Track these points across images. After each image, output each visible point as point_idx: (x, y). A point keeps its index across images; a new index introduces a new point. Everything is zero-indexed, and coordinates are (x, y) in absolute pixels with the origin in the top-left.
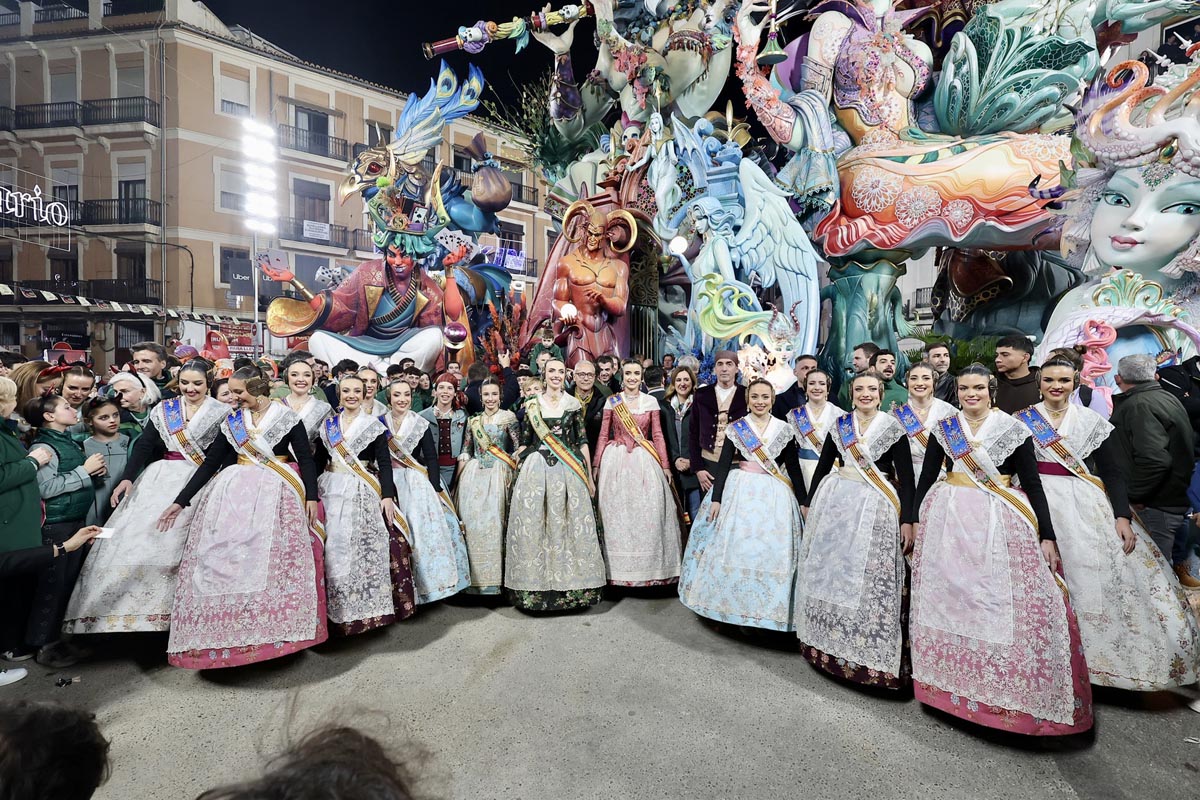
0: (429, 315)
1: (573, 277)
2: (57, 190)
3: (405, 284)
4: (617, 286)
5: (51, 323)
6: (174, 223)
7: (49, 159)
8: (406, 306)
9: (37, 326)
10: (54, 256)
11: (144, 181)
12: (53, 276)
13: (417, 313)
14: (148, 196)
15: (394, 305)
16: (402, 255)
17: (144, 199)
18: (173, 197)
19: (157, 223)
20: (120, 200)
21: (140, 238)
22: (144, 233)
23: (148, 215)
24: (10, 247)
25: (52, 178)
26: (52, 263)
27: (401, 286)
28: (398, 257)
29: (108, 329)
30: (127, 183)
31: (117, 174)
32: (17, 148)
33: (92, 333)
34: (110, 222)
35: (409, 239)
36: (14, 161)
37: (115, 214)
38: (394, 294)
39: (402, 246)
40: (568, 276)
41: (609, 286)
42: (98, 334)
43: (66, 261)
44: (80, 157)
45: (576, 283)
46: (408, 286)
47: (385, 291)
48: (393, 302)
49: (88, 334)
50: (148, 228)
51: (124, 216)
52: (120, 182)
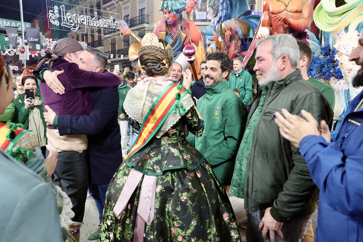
0: (187, 43)
1: (271, 9)
2: (125, 17)
3: (176, 28)
4: (304, 11)
5: (124, 64)
6: (153, 22)
7: (123, 7)
8: (177, 40)
9: (121, 65)
10: (124, 41)
11: (144, 8)
12: (124, 48)
13: (182, 44)
14: (146, 14)
15: (172, 40)
16: (169, 12)
17: (145, 15)
18: (152, 12)
19: (148, 23)
20: (139, 16)
21: (144, 29)
22: (144, 28)
23: (146, 21)
24: (115, 39)
25: (124, 13)
26: (124, 43)
27: (174, 30)
28: (167, 14)
29: (136, 64)
30: (142, 10)
31: (139, 8)
32: (116, 5)
33: (133, 66)
34: (136, 25)
35: (170, 3)
36: (116, 10)
37: (138, 22)
38: (171, 34)
39: (167, 6)
40: (268, 10)
41: (297, 12)
42: (134, 66)
43: (127, 41)
44: (129, 4)
45: (272, 13)
46: (177, 29)
47: (167, 34)
48: (171, 39)
49: (132, 66)
50: (145, 25)
51: (140, 22)
52: (139, 10)
